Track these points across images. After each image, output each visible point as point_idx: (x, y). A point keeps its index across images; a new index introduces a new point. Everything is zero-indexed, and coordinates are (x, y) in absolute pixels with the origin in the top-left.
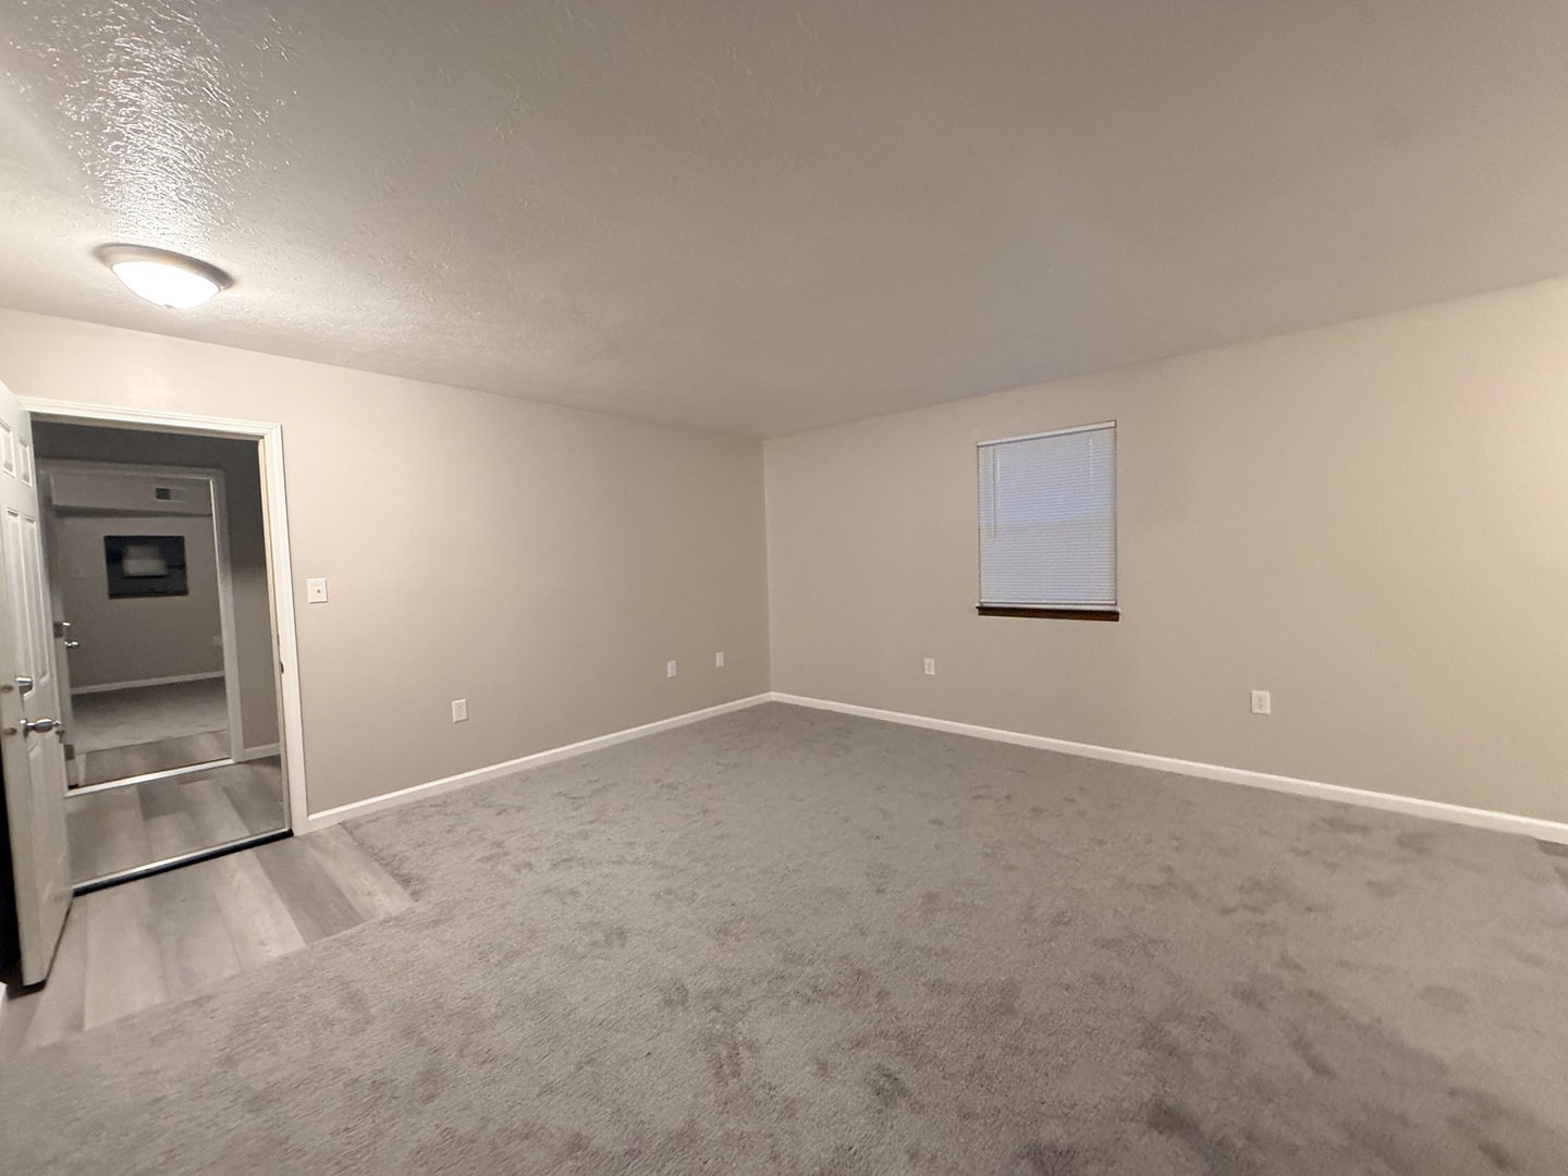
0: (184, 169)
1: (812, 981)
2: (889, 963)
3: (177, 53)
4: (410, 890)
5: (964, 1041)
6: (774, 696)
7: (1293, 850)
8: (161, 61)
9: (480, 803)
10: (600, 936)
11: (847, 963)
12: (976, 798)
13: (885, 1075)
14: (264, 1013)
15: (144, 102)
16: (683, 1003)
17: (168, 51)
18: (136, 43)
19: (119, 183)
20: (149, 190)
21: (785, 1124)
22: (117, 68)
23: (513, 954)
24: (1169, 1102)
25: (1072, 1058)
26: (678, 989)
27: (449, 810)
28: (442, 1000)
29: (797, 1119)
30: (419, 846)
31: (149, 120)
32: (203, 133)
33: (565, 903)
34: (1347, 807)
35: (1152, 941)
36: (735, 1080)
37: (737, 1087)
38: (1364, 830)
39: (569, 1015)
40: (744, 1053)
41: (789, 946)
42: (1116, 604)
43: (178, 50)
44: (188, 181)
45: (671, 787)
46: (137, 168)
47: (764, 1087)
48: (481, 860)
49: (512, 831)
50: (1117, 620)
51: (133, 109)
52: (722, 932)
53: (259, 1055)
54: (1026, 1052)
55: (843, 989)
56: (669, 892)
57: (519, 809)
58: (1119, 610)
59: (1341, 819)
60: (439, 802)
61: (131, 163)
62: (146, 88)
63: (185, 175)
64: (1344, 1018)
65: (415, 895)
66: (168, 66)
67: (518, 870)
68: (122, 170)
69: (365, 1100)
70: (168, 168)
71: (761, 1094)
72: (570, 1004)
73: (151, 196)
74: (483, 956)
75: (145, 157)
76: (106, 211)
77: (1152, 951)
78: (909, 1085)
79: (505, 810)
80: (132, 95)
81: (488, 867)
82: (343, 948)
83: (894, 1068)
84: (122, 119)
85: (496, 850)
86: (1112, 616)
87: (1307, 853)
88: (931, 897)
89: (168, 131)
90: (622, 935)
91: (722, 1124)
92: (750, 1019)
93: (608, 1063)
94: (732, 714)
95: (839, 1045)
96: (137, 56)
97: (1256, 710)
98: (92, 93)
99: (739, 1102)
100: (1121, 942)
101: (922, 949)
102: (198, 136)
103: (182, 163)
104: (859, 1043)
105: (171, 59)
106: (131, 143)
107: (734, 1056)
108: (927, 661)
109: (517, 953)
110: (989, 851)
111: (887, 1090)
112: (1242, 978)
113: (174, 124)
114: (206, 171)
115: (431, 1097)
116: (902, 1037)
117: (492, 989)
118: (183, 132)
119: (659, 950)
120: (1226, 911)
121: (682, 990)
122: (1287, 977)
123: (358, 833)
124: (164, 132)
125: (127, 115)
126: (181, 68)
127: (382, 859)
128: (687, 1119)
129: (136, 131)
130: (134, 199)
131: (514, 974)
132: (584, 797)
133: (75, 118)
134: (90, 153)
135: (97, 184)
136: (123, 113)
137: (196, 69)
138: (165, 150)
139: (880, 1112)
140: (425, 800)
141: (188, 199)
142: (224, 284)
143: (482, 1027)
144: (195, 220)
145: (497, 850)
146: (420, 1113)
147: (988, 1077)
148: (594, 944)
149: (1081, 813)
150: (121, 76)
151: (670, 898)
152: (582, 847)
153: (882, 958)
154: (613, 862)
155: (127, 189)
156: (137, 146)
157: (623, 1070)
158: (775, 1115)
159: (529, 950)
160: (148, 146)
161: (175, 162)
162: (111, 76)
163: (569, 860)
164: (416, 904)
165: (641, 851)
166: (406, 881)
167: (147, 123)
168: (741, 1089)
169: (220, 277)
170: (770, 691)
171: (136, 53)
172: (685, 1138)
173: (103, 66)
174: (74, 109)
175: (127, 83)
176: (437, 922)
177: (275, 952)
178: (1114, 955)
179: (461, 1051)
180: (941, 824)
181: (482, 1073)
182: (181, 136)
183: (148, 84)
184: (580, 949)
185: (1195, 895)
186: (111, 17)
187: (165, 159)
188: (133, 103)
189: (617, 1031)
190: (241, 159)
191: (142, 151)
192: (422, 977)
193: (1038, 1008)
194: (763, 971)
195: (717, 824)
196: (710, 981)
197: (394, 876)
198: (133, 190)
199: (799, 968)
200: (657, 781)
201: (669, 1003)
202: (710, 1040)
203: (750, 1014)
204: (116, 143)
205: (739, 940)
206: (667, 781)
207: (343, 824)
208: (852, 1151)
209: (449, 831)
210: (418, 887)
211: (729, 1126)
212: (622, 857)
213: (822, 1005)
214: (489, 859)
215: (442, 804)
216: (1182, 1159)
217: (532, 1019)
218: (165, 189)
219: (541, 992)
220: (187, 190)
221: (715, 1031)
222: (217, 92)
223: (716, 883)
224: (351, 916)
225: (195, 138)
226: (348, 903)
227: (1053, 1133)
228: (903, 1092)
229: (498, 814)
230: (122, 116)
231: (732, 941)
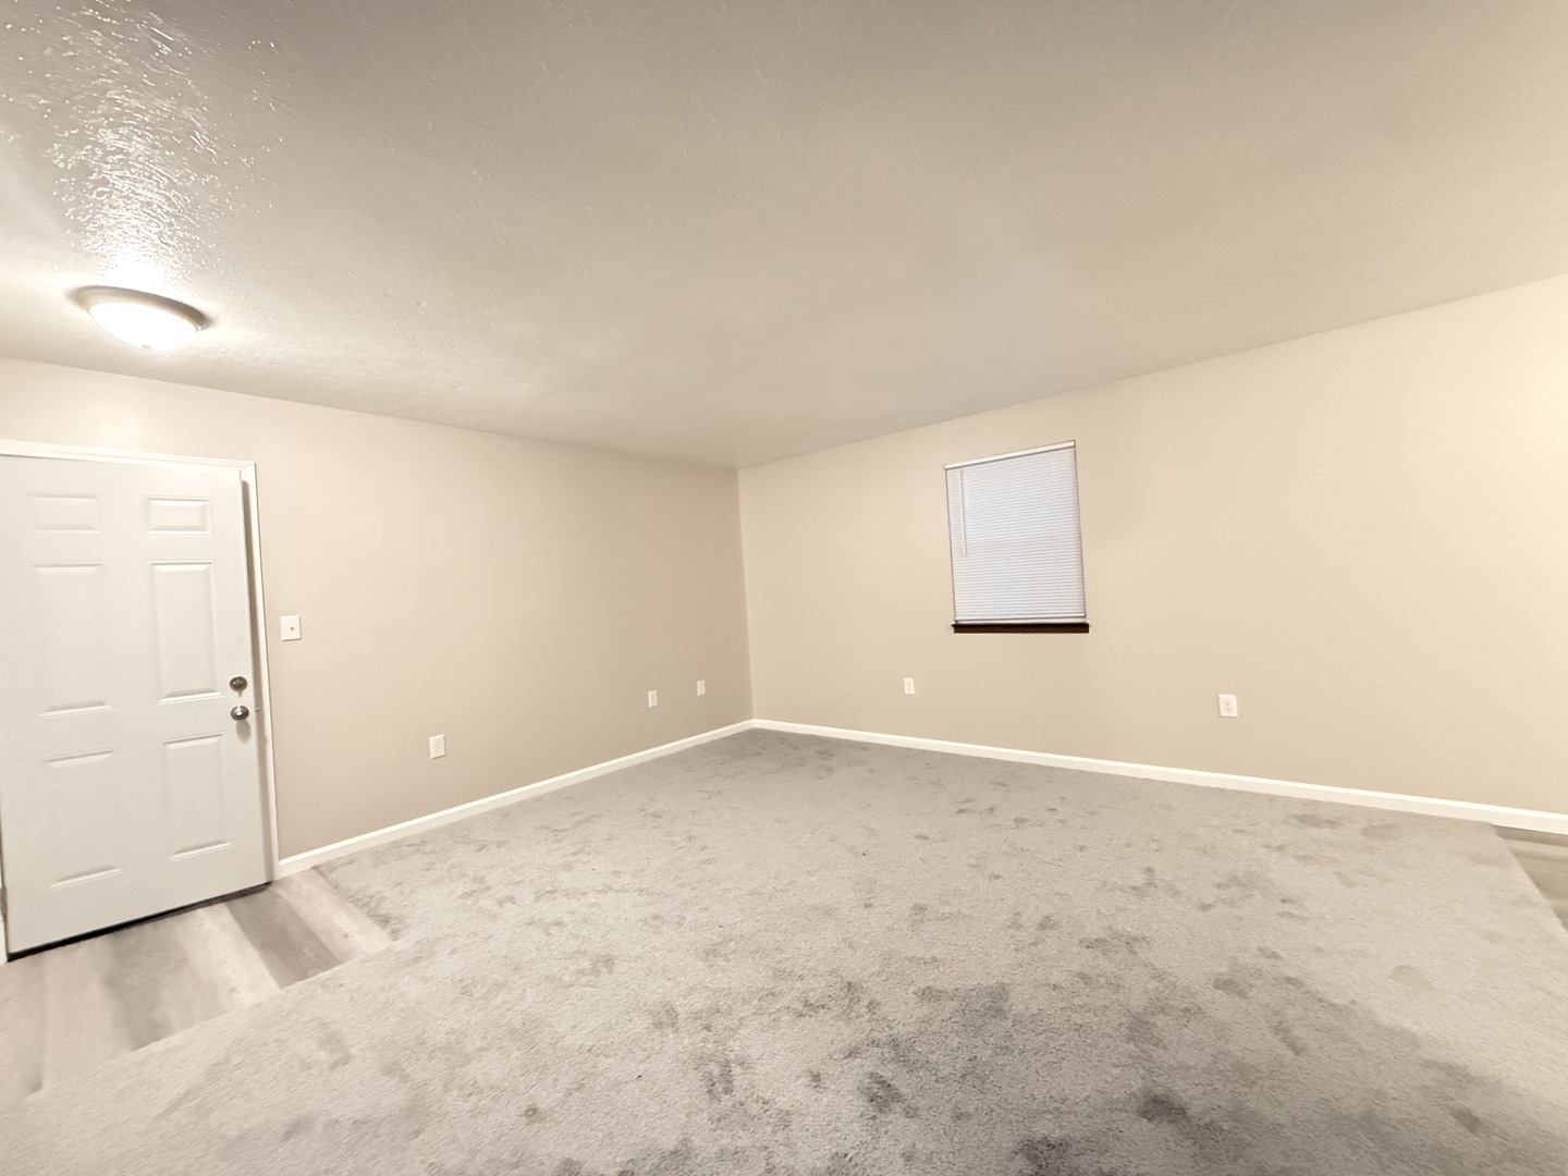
0: (167, 213)
1: (804, 995)
2: (879, 974)
3: (166, 105)
4: (388, 930)
5: (955, 1044)
6: (757, 723)
7: (1267, 846)
8: (151, 111)
9: (459, 840)
10: (586, 964)
11: (837, 977)
12: (961, 811)
13: (879, 1083)
14: (236, 1060)
15: (131, 150)
16: (673, 1025)
17: (158, 102)
18: (127, 95)
19: (101, 227)
20: (131, 234)
21: (780, 1136)
22: (107, 118)
23: (500, 986)
24: (1159, 1091)
25: (1061, 1054)
26: (667, 1011)
27: (428, 848)
28: (425, 1036)
29: (791, 1131)
30: (397, 885)
31: (136, 167)
32: (188, 178)
33: (550, 934)
34: (1316, 803)
35: (1135, 939)
36: (728, 1096)
37: (730, 1104)
38: (1333, 824)
39: (557, 1043)
40: (736, 1070)
41: (779, 962)
42: (1085, 617)
43: (168, 101)
44: (170, 224)
45: (656, 816)
46: (121, 213)
47: (757, 1102)
48: (461, 897)
49: (493, 866)
50: (1088, 631)
51: (121, 156)
52: (711, 953)
53: (231, 1102)
54: (1016, 1052)
55: (833, 1002)
56: (656, 917)
57: (500, 844)
58: (1088, 621)
59: (1311, 816)
60: (417, 841)
61: (115, 208)
62: (135, 137)
63: (167, 219)
64: (1320, 1000)
65: (395, 934)
66: (158, 116)
67: (501, 903)
68: (105, 215)
69: (346, 1141)
70: (151, 213)
71: (754, 1108)
72: (557, 1032)
73: (133, 240)
74: (466, 991)
75: (129, 202)
76: (87, 255)
77: (1136, 948)
78: (903, 1090)
79: (485, 846)
80: (120, 144)
81: (469, 902)
82: (319, 991)
83: (887, 1074)
84: (109, 166)
85: (476, 886)
86: (1082, 628)
87: (1280, 848)
88: (919, 909)
89: (154, 177)
90: (609, 961)
91: (716, 1140)
92: (741, 1037)
93: (599, 1088)
94: (714, 742)
95: (831, 1057)
96: (128, 108)
97: (1224, 713)
98: (80, 141)
99: (732, 1118)
100: (1105, 941)
101: (910, 959)
102: (183, 182)
103: (166, 207)
104: (852, 1053)
105: (161, 110)
106: (117, 189)
107: (727, 1075)
108: (906, 680)
109: (503, 985)
110: (974, 862)
111: (881, 1096)
112: (1223, 969)
113: (160, 170)
114: (189, 215)
115: (416, 1134)
116: (895, 1044)
117: (476, 1023)
118: (168, 179)
119: (648, 975)
120: (1205, 907)
121: (672, 1013)
122: (1265, 964)
123: (333, 876)
124: (150, 178)
125: (114, 162)
126: (170, 118)
127: (358, 900)
128: (681, 1137)
129: (121, 177)
130: (115, 243)
131: (498, 1007)
132: (567, 829)
133: (61, 165)
134: (74, 198)
135: (79, 228)
136: (110, 161)
137: (185, 120)
138: (149, 195)
139: (874, 1118)
140: (403, 840)
141: (170, 242)
142: (201, 324)
143: (467, 1061)
144: (176, 263)
145: (478, 885)
146: (405, 1149)
147: (979, 1078)
148: (581, 972)
149: (1061, 821)
150: (110, 126)
151: (656, 923)
152: (566, 879)
153: (872, 970)
154: (598, 891)
155: (109, 232)
156: (121, 192)
157: (613, 1094)
158: (769, 1129)
159: (514, 982)
160: (134, 193)
161: (159, 207)
162: (101, 126)
163: (553, 892)
164: (395, 943)
165: (626, 879)
166: (384, 921)
167: (133, 170)
168: (734, 1106)
169: (198, 317)
170: (751, 718)
171: (126, 104)
172: (680, 1155)
173: (95, 117)
174: (61, 157)
175: (116, 133)
176: (418, 960)
177: (247, 998)
178: (1099, 955)
179: (446, 1086)
180: (926, 838)
181: (467, 1106)
182: (167, 182)
183: (137, 133)
184: (566, 978)
185: (1176, 893)
186: (105, 71)
187: (149, 204)
188: (120, 151)
189: (607, 1056)
190: (225, 203)
191: (126, 197)
192: (403, 1015)
193: (1027, 1008)
194: (754, 990)
195: (703, 849)
196: (699, 1002)
197: (370, 916)
198: (114, 234)
199: (789, 983)
200: (641, 810)
201: (659, 1025)
202: (701, 1060)
203: (740, 1031)
204: (100, 189)
205: (728, 961)
206: (650, 811)
207: (316, 868)
208: (848, 1158)
209: (428, 869)
210: (397, 926)
211: (725, 1142)
212: (607, 886)
213: (813, 1019)
214: (469, 895)
215: (420, 843)
216: (1172, 1144)
217: (519, 1049)
218: (147, 232)
219: (527, 1023)
220: (169, 233)
221: (706, 1050)
222: (205, 140)
223: (703, 906)
224: (326, 959)
225: (180, 183)
226: (322, 946)
227: (1045, 1128)
228: (897, 1097)
229: (479, 850)
230: (107, 163)
231: (721, 962)
